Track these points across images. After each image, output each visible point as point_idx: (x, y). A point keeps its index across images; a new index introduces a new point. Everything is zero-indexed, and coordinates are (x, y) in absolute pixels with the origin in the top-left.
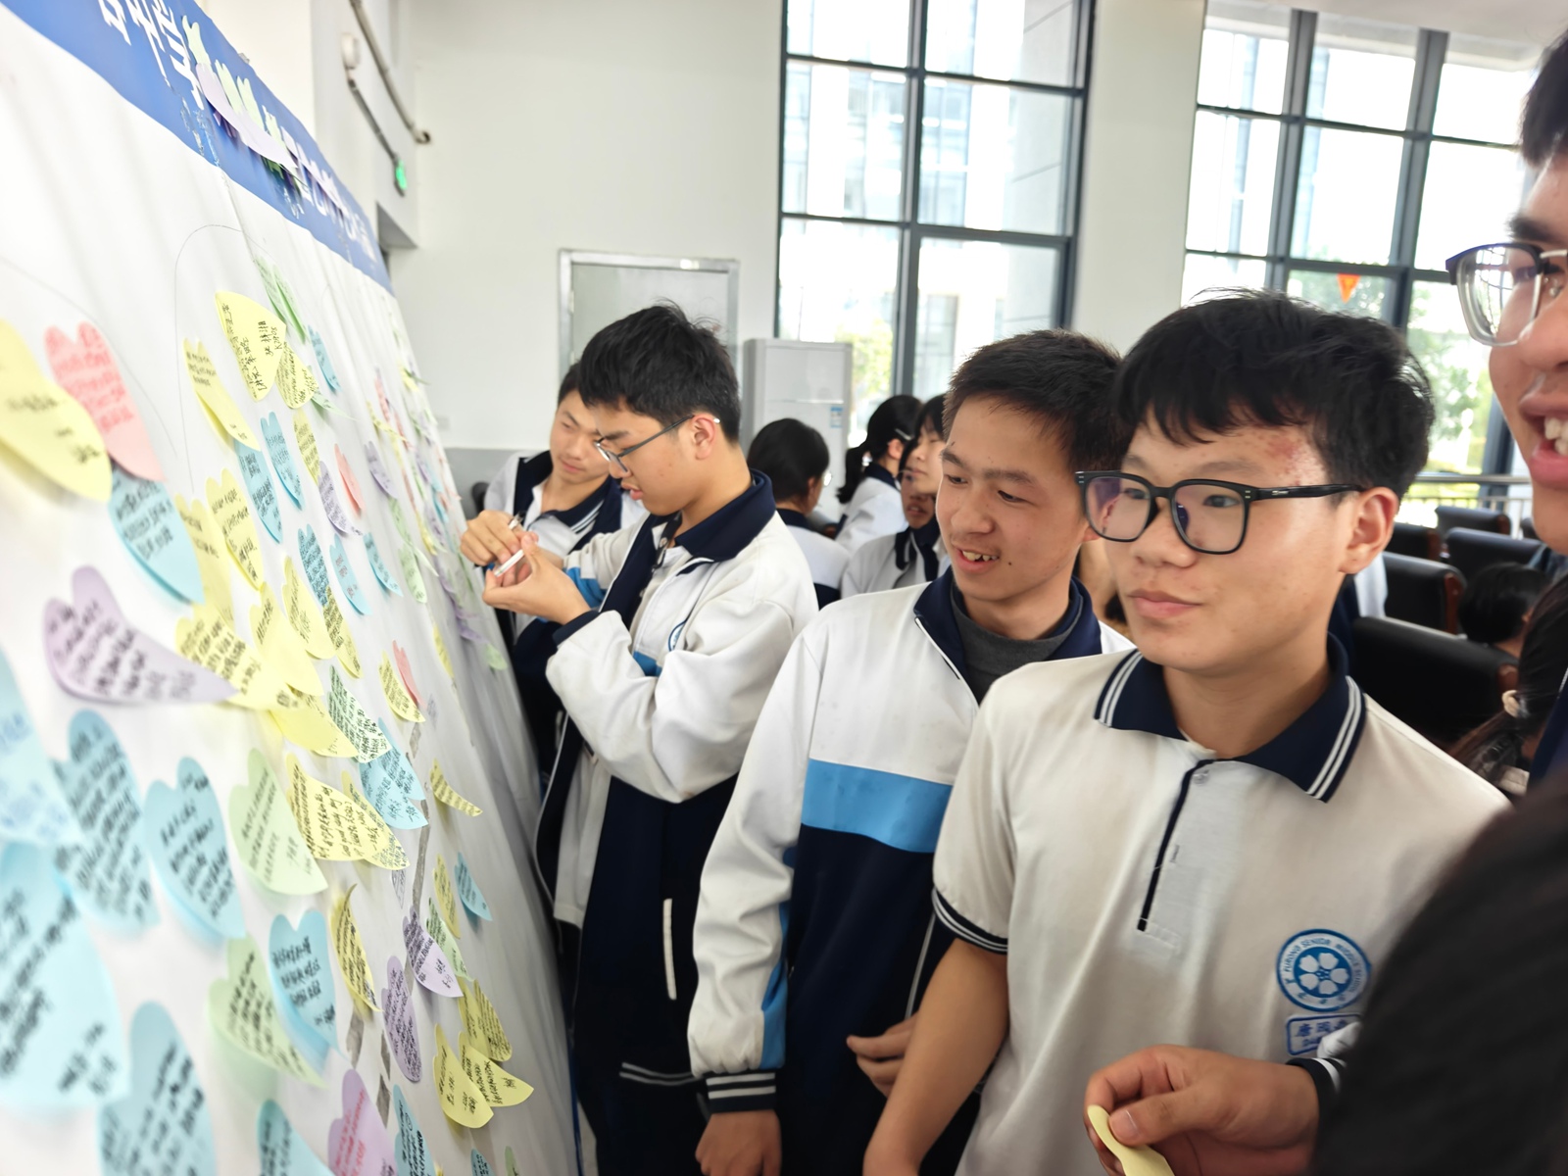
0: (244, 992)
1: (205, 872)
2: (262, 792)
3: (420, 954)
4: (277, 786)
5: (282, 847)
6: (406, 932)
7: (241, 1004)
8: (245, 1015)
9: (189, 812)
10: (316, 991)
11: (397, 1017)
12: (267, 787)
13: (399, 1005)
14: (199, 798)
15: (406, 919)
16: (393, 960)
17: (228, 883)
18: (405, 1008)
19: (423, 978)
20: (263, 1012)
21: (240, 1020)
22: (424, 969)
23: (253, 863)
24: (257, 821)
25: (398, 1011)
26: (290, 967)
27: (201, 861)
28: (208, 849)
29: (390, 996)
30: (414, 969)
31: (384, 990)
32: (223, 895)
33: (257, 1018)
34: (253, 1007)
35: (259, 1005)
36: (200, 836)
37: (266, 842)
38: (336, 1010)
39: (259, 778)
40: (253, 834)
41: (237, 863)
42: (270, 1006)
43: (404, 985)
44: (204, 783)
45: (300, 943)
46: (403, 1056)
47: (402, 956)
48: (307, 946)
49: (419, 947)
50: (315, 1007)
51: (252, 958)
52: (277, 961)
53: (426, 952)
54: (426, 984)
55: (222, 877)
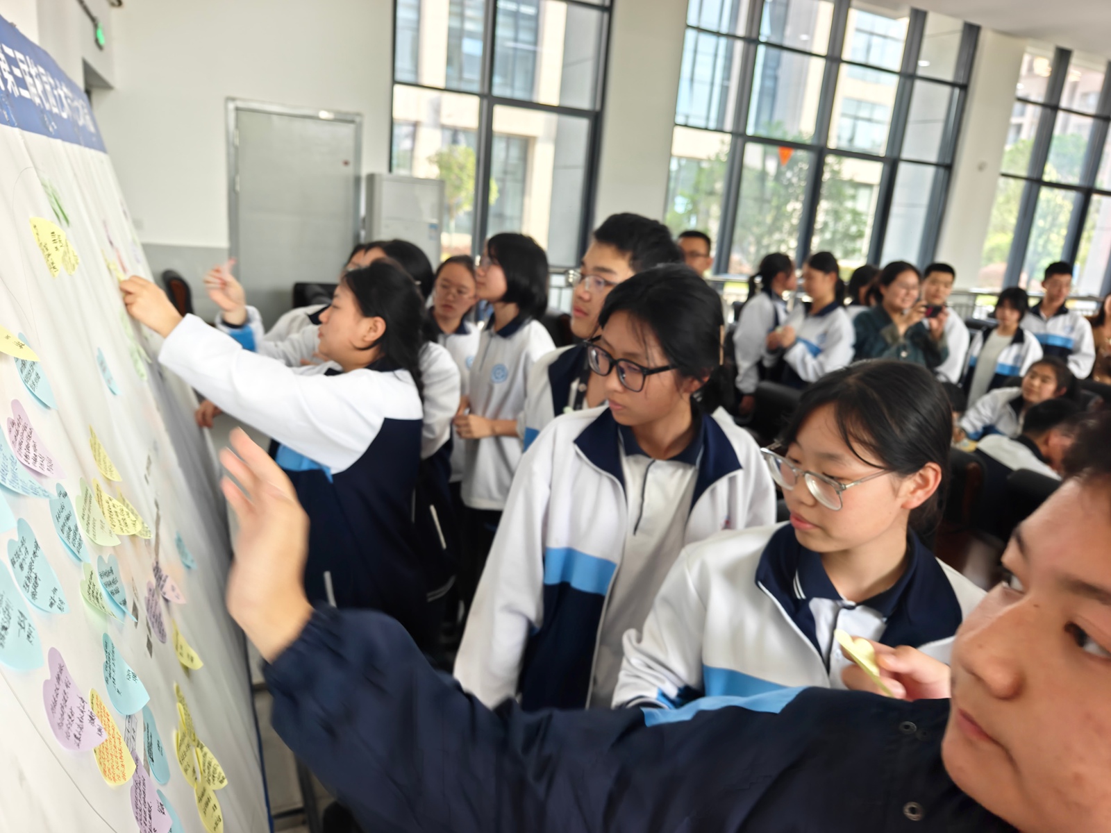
0: (91, 586)
1: (72, 533)
2: (87, 498)
3: (162, 583)
4: (92, 495)
5: (98, 524)
6: (154, 570)
7: (91, 592)
8: (93, 596)
9: (63, 508)
10: (117, 592)
11: (153, 611)
12: (88, 496)
13: (154, 605)
14: (65, 500)
15: (153, 564)
16: (149, 583)
17: (80, 540)
18: (157, 607)
19: (164, 593)
20: (99, 596)
21: (92, 599)
22: (164, 589)
23: (88, 531)
24: (86, 512)
25: (153, 608)
26: (107, 579)
27: (69, 528)
28: (71, 524)
29: (149, 600)
30: (159, 589)
31: (145, 598)
32: (80, 544)
33: (97, 599)
34: (95, 594)
35: (97, 593)
36: (68, 519)
37: (91, 522)
38: (127, 600)
39: (85, 492)
40: (86, 517)
41: (82, 531)
42: (101, 595)
43: (156, 596)
44: (65, 495)
45: (109, 569)
46: (157, 630)
47: (154, 581)
48: (112, 571)
49: (161, 578)
50: (117, 598)
51: (92, 573)
52: (101, 575)
53: (165, 581)
54: (166, 597)
55: (78, 537)
